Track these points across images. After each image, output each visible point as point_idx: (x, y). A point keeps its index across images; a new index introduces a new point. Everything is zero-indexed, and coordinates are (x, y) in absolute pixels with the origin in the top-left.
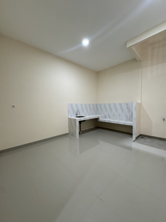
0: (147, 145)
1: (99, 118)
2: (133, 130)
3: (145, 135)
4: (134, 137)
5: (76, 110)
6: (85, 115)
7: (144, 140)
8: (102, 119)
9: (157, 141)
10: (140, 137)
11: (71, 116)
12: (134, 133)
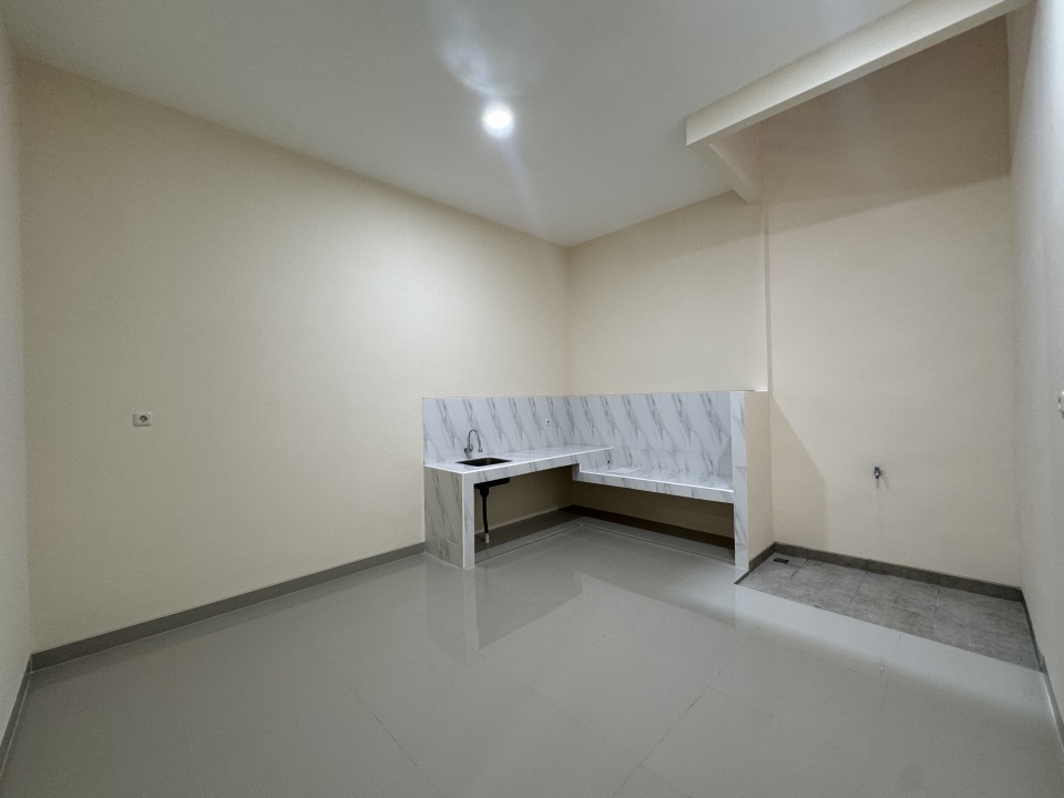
0: (800, 599)
1: (577, 465)
2: (737, 524)
3: (794, 548)
4: (743, 556)
5: (463, 429)
6: (512, 450)
7: (792, 571)
8: (590, 472)
9: (849, 578)
10: (771, 558)
11: (440, 459)
12: (743, 542)
